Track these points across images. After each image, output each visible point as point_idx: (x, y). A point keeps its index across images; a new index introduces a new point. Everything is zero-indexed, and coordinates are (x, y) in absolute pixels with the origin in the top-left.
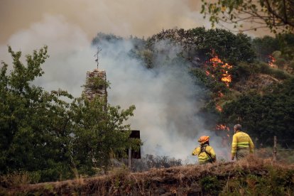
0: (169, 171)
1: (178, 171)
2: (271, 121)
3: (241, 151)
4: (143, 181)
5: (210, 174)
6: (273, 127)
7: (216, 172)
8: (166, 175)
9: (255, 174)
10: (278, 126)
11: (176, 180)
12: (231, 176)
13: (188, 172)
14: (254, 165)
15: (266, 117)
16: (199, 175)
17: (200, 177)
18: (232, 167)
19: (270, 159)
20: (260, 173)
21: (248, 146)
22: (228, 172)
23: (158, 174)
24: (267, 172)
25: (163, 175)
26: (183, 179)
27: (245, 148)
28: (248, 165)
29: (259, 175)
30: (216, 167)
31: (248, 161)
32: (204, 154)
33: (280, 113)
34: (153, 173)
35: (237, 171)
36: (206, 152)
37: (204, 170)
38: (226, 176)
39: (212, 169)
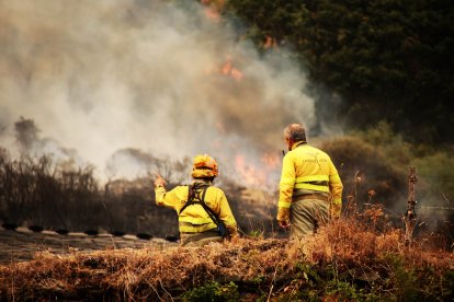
0: (93, 264)
1: (121, 263)
2: (366, 52)
3: (307, 203)
4: (13, 291)
5: (217, 275)
6: (368, 71)
7: (235, 270)
8: (82, 275)
9: (349, 279)
10: (384, 69)
11: (113, 290)
12: (279, 284)
13: (149, 268)
14: (347, 252)
15: (349, 40)
16: (183, 276)
17: (185, 282)
18: (283, 255)
19: (394, 235)
20: (366, 277)
21: (325, 189)
22: (270, 270)
23: (59, 271)
24: (384, 274)
25: (74, 275)
26: (133, 287)
27: (318, 194)
28: (329, 252)
29: (361, 284)
30: (234, 253)
31: (331, 239)
32: (197, 209)
33: (391, 29)
34: (45, 268)
35: (297, 270)
36: (206, 207)
37: (197, 262)
38: (265, 284)
39: (224, 260)
